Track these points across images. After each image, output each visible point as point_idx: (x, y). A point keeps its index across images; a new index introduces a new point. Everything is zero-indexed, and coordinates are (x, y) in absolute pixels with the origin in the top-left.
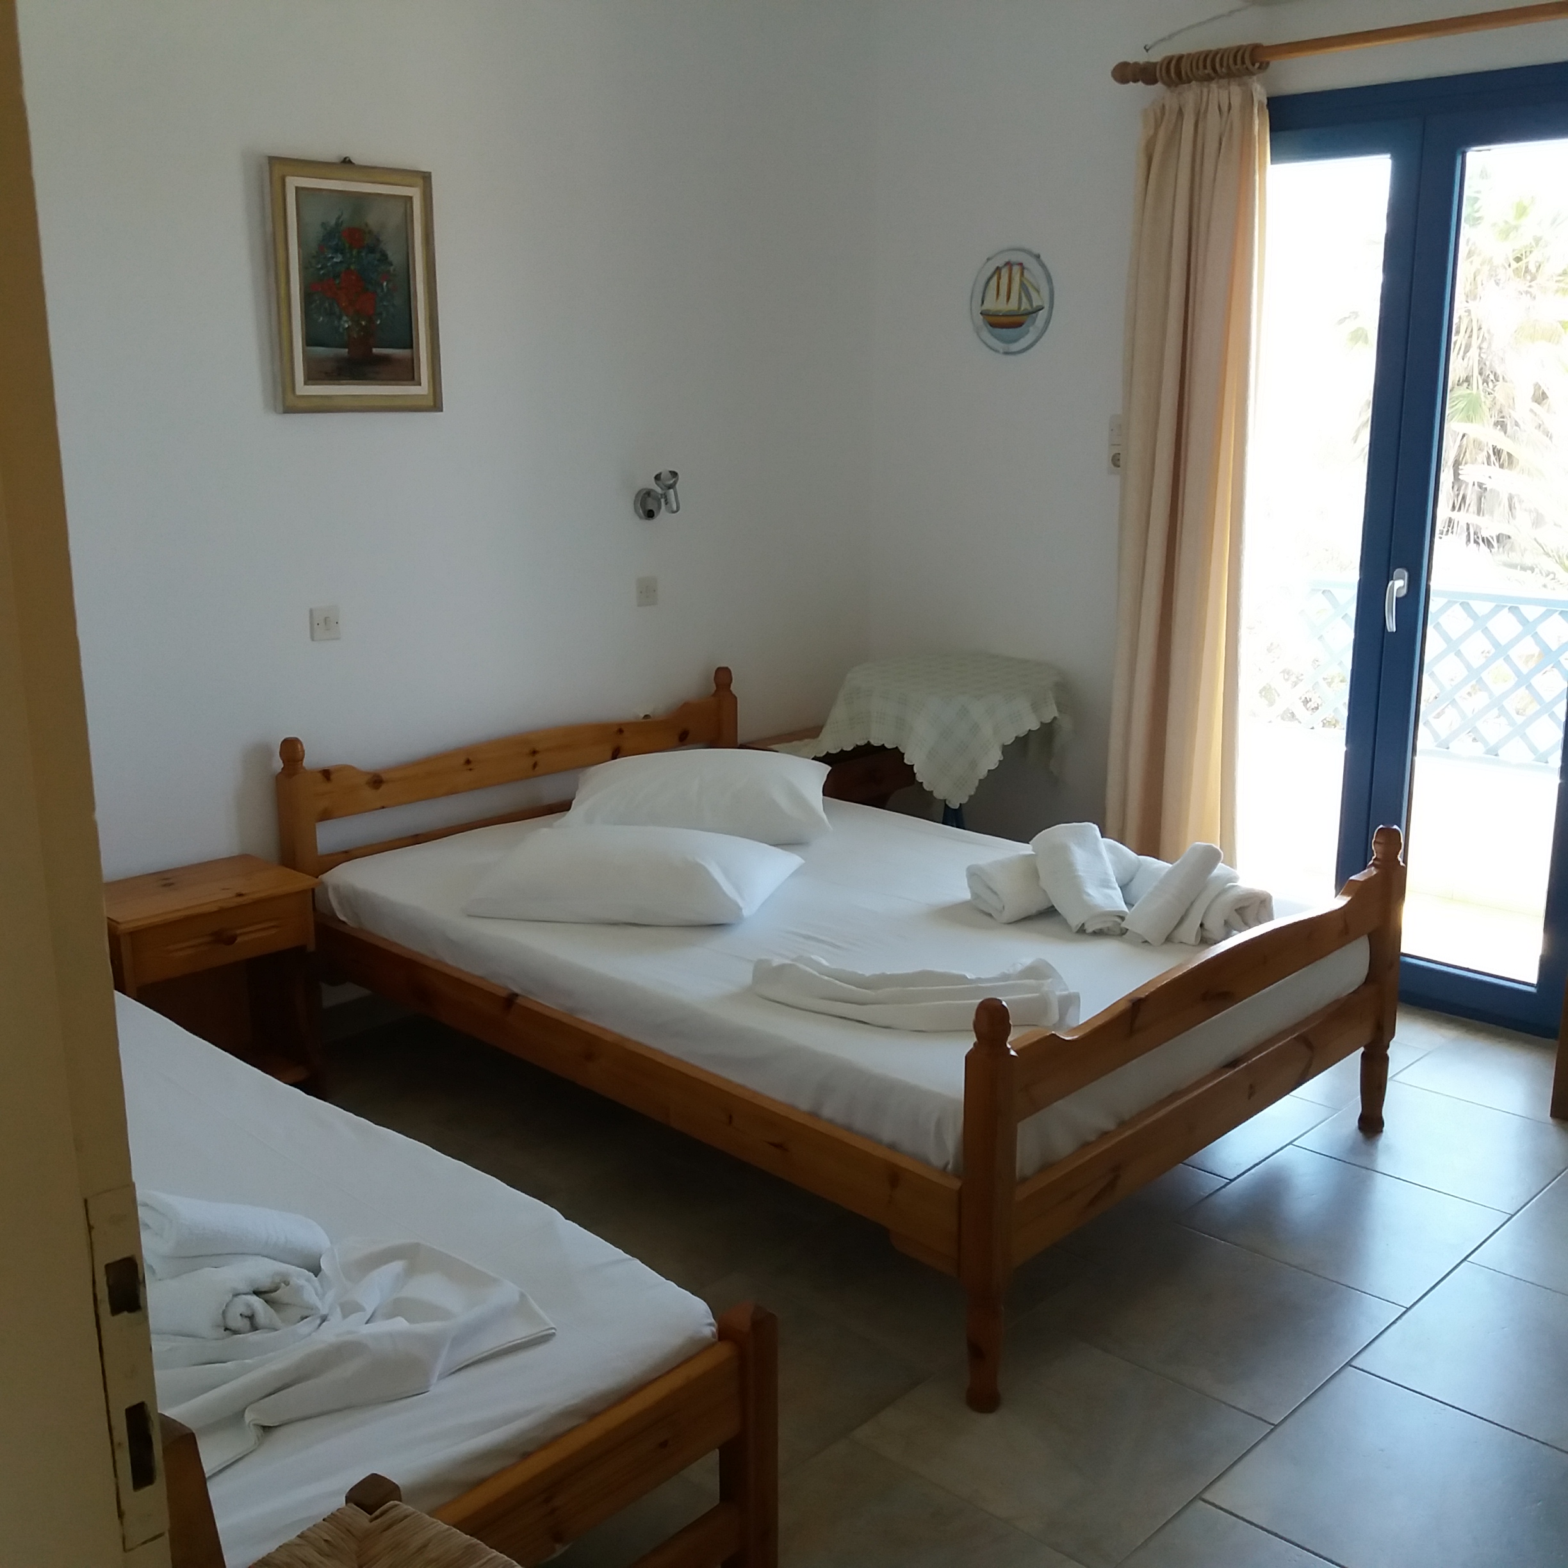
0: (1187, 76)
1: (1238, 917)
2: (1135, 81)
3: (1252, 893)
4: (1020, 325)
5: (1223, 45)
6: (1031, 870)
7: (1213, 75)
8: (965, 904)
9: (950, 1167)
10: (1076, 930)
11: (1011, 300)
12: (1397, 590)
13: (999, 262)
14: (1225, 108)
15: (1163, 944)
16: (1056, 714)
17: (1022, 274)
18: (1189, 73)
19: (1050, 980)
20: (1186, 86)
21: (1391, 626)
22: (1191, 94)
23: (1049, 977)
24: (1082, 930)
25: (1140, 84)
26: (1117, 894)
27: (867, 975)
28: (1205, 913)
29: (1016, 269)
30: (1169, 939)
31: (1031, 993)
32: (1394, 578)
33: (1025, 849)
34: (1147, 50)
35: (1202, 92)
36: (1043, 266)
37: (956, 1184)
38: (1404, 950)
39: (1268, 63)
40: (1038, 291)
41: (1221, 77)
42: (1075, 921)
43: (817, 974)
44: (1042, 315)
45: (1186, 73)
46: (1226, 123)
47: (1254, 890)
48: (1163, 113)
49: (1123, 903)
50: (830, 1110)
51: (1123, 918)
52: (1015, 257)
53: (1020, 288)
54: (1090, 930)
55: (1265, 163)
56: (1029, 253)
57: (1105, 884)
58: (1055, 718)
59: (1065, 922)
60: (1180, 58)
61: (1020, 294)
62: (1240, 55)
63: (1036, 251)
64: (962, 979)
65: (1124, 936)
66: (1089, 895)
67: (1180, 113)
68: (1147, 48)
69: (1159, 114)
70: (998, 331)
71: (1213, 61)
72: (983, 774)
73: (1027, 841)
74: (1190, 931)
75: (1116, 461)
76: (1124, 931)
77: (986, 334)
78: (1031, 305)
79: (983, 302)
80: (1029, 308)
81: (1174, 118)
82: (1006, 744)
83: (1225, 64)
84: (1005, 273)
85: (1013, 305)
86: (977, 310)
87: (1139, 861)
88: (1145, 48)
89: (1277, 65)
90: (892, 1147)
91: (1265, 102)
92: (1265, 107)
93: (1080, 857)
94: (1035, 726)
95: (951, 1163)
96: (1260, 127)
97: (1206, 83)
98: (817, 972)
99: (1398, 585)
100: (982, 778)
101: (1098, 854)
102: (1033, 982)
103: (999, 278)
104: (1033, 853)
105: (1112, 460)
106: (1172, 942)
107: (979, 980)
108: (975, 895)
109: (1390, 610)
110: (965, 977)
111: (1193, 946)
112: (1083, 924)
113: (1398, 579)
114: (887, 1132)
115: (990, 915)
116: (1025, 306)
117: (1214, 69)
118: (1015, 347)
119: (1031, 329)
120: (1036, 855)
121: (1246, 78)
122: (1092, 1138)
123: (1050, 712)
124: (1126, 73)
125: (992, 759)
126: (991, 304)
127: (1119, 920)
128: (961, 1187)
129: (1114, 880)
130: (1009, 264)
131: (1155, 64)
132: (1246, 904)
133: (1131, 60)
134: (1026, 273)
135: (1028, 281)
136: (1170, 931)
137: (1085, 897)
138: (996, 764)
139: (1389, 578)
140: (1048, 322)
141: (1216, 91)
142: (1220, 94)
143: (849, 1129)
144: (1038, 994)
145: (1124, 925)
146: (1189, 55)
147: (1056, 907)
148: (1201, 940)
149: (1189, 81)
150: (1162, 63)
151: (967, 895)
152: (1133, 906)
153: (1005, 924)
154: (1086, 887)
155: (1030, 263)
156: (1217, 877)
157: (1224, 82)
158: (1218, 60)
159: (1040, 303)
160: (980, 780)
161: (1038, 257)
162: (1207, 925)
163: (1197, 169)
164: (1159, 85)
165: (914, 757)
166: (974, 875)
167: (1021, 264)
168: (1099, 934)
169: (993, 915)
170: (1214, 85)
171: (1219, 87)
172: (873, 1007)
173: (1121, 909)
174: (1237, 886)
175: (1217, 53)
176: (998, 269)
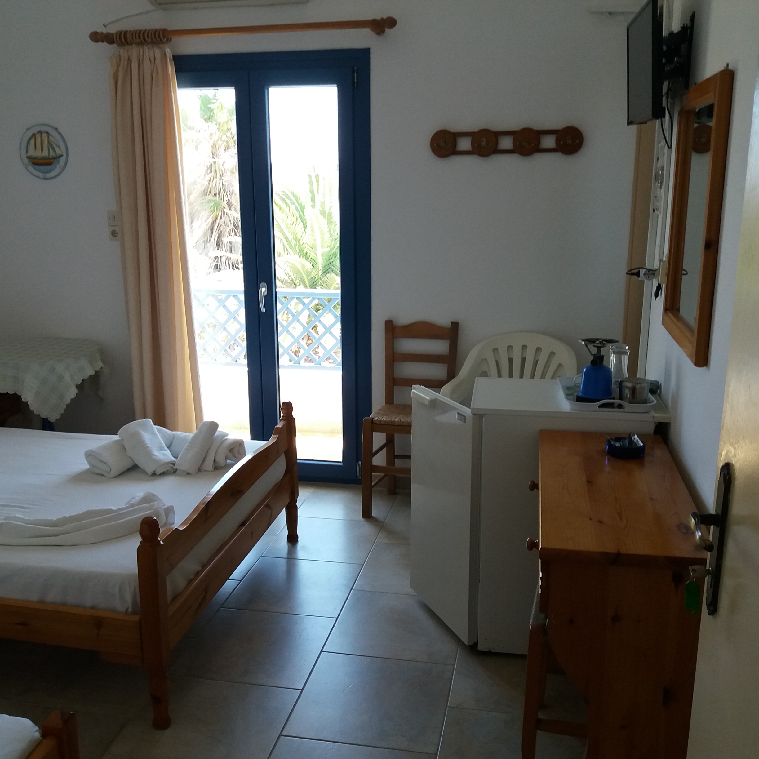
0: (131, 42)
1: (231, 454)
2: (103, 42)
3: (235, 441)
4: (50, 164)
5: (148, 27)
6: (121, 447)
7: (143, 41)
8: (87, 471)
9: (130, 610)
10: (151, 475)
11: (43, 151)
12: (264, 292)
13: (35, 130)
14: (152, 59)
15: (197, 473)
16: (102, 366)
17: (48, 138)
18: (131, 40)
19: (157, 502)
20: (130, 46)
21: (263, 309)
22: (134, 51)
23: (156, 501)
24: (154, 474)
25: (105, 43)
26: (168, 452)
27: (55, 519)
28: (215, 454)
29: (44, 135)
30: (199, 470)
31: (149, 510)
32: (261, 287)
33: (115, 437)
34: (105, 27)
35: (139, 50)
36: (60, 133)
37: (136, 618)
38: (298, 458)
39: (171, 39)
40: (59, 147)
41: (148, 44)
42: (150, 471)
43: (24, 524)
44: (62, 160)
45: (130, 40)
46: (154, 67)
47: (236, 439)
48: (120, 60)
49: (171, 456)
50: (52, 597)
51: (174, 464)
52: (43, 129)
53: (48, 145)
54: (158, 473)
55: (176, 88)
56: (52, 127)
57: (161, 448)
58: (102, 368)
59: (145, 472)
60: (126, 32)
61: (48, 148)
62: (157, 34)
63: (55, 126)
64: (110, 511)
65: (176, 473)
66: (155, 455)
67: (129, 60)
68: (105, 25)
69: (118, 59)
70: (37, 167)
71: (143, 35)
72: (68, 401)
73: (115, 434)
74: (209, 464)
75: (114, 234)
76: (175, 470)
77: (31, 168)
78: (56, 154)
79: (27, 152)
80: (54, 155)
81: (126, 62)
82: (78, 384)
83: (150, 37)
84: (38, 137)
85: (45, 153)
86: (24, 156)
87: (173, 434)
88: (104, 25)
89: (175, 39)
90: (92, 608)
91: (172, 58)
92: (172, 60)
93: (146, 437)
94: (92, 373)
95: (130, 607)
96: (171, 69)
97: (141, 46)
98: (24, 523)
99: (263, 290)
100: (67, 403)
101: (154, 434)
102: (147, 505)
103: (35, 140)
104: (120, 439)
105: (112, 234)
106: (201, 471)
107: (119, 509)
108: (92, 466)
109: (262, 302)
110: (111, 510)
111: (212, 471)
112: (155, 471)
113: (263, 287)
114: (88, 601)
115: (103, 475)
116: (52, 154)
117: (144, 39)
118: (48, 175)
119: (58, 166)
120: (122, 440)
121: (161, 45)
122: (192, 577)
123: (99, 365)
124: (96, 37)
125: (72, 393)
126: (32, 153)
127: (173, 466)
128: (140, 619)
129: (164, 445)
130: (40, 132)
131: (113, 34)
132: (233, 447)
133: (99, 31)
134: (50, 137)
135: (53, 141)
136: (199, 466)
137: (154, 457)
138: (75, 395)
139: (258, 287)
140: (66, 164)
141: (147, 50)
142: (148, 52)
143: (64, 604)
144: (152, 511)
145: (175, 467)
146: (131, 31)
147: (137, 464)
148: (215, 468)
149: (132, 44)
150: (117, 34)
151: (87, 467)
152: (178, 458)
153: (114, 478)
154: (153, 451)
155: (52, 132)
156: (218, 436)
157: (150, 46)
158: (146, 35)
159: (61, 153)
160: (67, 405)
161: (56, 129)
162: (217, 460)
163: (142, 88)
164: (115, 45)
165: (28, 397)
166: (90, 455)
167: (47, 133)
168: (163, 474)
169: (104, 474)
170: (145, 47)
171: (148, 48)
172: (62, 536)
173: (171, 460)
174: (227, 439)
175: (145, 31)
176: (34, 135)
